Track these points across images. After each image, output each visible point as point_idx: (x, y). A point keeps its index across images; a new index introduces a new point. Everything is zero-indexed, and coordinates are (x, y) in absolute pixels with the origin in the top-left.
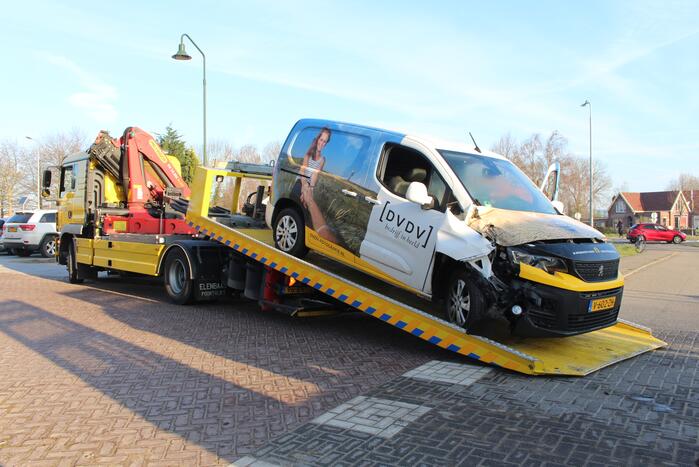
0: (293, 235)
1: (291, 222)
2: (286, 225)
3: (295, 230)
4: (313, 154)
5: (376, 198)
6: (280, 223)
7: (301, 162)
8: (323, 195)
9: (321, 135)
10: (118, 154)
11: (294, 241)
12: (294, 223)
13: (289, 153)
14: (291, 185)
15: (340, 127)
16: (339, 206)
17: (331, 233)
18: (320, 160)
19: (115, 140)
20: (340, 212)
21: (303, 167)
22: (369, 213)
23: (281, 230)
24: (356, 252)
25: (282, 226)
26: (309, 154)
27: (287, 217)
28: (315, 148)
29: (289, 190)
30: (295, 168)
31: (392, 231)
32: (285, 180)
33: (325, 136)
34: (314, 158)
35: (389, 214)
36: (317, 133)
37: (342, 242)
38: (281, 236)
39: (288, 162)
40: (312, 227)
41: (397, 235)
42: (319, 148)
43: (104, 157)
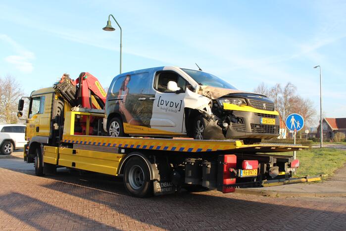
0: (118, 130)
1: (116, 124)
2: (114, 126)
3: (119, 127)
4: (123, 89)
5: (154, 97)
6: (111, 127)
7: (118, 94)
8: (130, 104)
9: (126, 79)
10: (74, 90)
11: (119, 133)
12: (118, 124)
13: (112, 92)
14: (114, 106)
15: (135, 73)
16: (138, 107)
17: (136, 121)
18: (127, 90)
19: (73, 80)
20: (139, 110)
21: (119, 95)
22: (152, 105)
23: (112, 129)
24: (148, 126)
25: (112, 128)
26: (121, 89)
27: (114, 122)
28: (124, 85)
29: (113, 108)
30: (115, 97)
31: (164, 109)
32: (111, 104)
33: (128, 79)
34: (124, 90)
35: (161, 102)
36: (124, 78)
37: (141, 124)
38: (112, 133)
39: (112, 96)
40: (126, 122)
41: (166, 110)
42: (126, 85)
43: (66, 92)
